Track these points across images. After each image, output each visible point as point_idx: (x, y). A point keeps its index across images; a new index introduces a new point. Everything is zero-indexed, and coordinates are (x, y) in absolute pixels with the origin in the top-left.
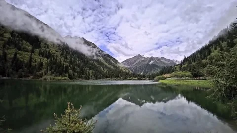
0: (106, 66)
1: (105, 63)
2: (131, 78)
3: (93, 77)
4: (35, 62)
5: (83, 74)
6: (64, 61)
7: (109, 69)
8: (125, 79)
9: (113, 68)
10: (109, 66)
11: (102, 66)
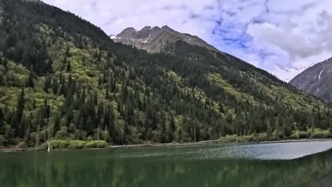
0: (232, 98)
2: (309, 130)
3: (184, 133)
4: (35, 107)
5: (155, 128)
6: (108, 97)
7: (241, 106)
9: (256, 100)
10: (242, 97)
11: (216, 100)
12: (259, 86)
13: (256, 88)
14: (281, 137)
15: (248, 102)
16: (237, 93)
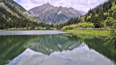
0: (10, 14)
1: (8, 10)
2: (39, 28)
7: (14, 18)
8: (33, 29)
9: (19, 16)
10: (14, 14)
11: (4, 14)
12: (19, 11)
13: (18, 11)
14: (32, 29)
15: (16, 16)
16: (11, 12)
